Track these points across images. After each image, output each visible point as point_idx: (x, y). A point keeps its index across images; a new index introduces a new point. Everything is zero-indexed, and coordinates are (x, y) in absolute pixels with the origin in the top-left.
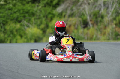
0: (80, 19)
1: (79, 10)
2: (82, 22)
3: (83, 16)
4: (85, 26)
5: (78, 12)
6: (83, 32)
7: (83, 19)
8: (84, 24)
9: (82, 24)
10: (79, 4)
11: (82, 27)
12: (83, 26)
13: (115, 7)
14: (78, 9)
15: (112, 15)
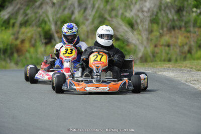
0: (39, 29)
1: (37, 15)
2: (42, 34)
3: (43, 25)
4: (46, 41)
5: (36, 18)
6: (45, 51)
7: (43, 29)
8: (45, 38)
9: (42, 37)
10: (37, 4)
11: (42, 43)
12: (44, 41)
13: (98, 8)
14: (36, 13)
15: (93, 22)
